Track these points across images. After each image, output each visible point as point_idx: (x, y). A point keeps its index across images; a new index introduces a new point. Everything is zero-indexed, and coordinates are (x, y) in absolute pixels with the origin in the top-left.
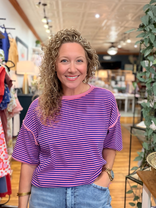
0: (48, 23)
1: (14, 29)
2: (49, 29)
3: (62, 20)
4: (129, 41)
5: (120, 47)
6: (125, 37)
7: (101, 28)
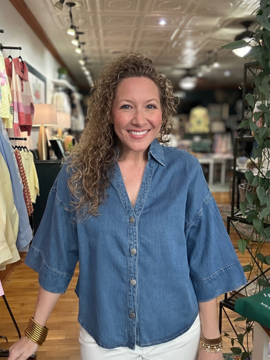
0: (77, 38)
1: (20, 48)
3: (101, 31)
4: (216, 65)
5: (200, 75)
6: (209, 59)
7: (169, 44)
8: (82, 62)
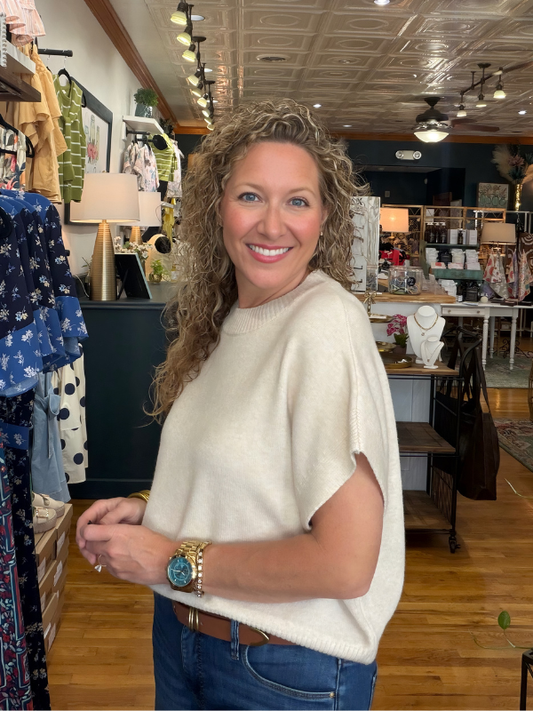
0: (189, 30)
2: (192, 48)
4: (500, 95)
5: (461, 115)
8: (194, 81)
